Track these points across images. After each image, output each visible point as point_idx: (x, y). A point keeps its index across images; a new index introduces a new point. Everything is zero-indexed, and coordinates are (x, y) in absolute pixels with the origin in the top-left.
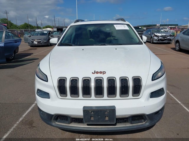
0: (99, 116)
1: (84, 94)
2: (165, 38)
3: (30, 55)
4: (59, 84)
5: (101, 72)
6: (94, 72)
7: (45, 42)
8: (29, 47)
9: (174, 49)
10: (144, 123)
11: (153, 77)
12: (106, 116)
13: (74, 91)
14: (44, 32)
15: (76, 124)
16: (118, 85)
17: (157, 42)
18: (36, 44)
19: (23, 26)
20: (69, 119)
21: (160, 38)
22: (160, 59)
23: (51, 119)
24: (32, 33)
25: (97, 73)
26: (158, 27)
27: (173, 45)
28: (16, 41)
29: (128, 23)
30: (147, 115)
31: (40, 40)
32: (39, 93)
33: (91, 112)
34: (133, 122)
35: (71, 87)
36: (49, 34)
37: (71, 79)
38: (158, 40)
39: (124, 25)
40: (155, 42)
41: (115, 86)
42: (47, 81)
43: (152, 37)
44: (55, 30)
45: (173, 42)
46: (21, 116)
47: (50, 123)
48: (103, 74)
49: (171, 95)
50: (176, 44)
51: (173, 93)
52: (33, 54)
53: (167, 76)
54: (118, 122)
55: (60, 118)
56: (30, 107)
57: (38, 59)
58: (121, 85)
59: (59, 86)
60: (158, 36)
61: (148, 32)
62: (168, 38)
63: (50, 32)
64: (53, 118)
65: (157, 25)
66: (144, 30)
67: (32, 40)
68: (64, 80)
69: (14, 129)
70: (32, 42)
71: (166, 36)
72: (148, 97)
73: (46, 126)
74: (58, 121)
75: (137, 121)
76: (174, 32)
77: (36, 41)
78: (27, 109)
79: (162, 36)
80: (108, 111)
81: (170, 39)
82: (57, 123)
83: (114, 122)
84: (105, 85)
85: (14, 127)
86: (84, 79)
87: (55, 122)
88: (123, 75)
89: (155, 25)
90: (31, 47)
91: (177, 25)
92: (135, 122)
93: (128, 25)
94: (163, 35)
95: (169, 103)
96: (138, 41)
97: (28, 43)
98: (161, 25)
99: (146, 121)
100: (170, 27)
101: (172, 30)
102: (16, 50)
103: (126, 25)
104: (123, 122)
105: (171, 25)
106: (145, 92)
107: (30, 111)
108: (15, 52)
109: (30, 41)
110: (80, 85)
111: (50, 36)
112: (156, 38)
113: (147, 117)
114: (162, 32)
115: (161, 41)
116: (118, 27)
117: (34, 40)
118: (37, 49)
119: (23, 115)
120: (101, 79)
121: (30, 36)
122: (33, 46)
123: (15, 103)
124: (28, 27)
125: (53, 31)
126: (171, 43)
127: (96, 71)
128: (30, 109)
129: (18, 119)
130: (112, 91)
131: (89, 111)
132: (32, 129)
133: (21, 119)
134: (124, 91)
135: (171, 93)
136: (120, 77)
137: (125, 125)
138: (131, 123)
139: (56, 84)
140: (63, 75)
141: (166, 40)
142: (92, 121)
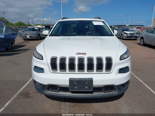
0: (81, 85)
1: (70, 69)
2: (133, 35)
3: (24, 47)
4: (51, 62)
5: (82, 54)
6: (77, 54)
7: (36, 36)
8: (23, 41)
9: (140, 44)
10: (114, 92)
11: (121, 58)
12: (86, 86)
13: (63, 67)
14: (35, 29)
15: (63, 92)
16: (95, 62)
17: (126, 38)
18: (29, 38)
19: (17, 24)
20: (58, 88)
21: (128, 35)
22: (126, 46)
23: (44, 89)
24: (26, 29)
25: (80, 54)
26: (127, 27)
27: (138, 41)
28: (13, 35)
29: (103, 20)
30: (116, 86)
31: (32, 35)
32: (35, 69)
33: (75, 82)
34: (105, 91)
35: (60, 64)
36: (39, 30)
37: (61, 58)
38: (127, 37)
39: (100, 22)
40: (125, 38)
41: (93, 63)
42: (43, 60)
43: (122, 34)
44: (44, 27)
45: (139, 39)
46: (19, 90)
47: (43, 92)
48: (84, 55)
49: (136, 76)
50: (141, 40)
51: (137, 75)
52: (26, 45)
53: (131, 58)
54: (95, 91)
55: (51, 88)
56: (26, 83)
57: (30, 49)
58: (97, 63)
59: (51, 63)
60: (127, 33)
61: (119, 31)
62: (135, 35)
63: (40, 28)
64: (46, 87)
65: (127, 25)
66: (116, 29)
67: (26, 35)
68: (55, 59)
69: (15, 98)
70: (25, 36)
71: (133, 33)
72: (117, 73)
73: (39, 97)
74: (49, 90)
75: (109, 91)
76: (140, 31)
77: (29, 35)
78: (24, 85)
79: (130, 34)
80: (87, 82)
81: (137, 36)
82: (49, 92)
83: (92, 90)
84: (86, 62)
85: (14, 97)
86: (70, 58)
87: (47, 91)
88: (99, 56)
89: (125, 26)
90: (24, 40)
91: (143, 26)
92: (107, 91)
93: (103, 22)
94: (131, 32)
95: (134, 82)
96: (111, 34)
97: (22, 37)
98: (129, 26)
99: (115, 91)
100: (137, 27)
101: (138, 30)
102: (13, 42)
103: (101, 22)
104: (98, 91)
105: (138, 26)
106: (115, 68)
107: (26, 86)
108: (12, 44)
109: (24, 36)
110: (67, 62)
111: (40, 32)
112: (125, 35)
113: (116, 87)
114: (130, 30)
115: (129, 38)
116: (95, 23)
117: (27, 35)
118: (30, 42)
119: (21, 89)
120: (83, 58)
121: (24, 32)
122: (26, 40)
123: (14, 80)
124: (21, 24)
125: (42, 28)
126: (137, 39)
127: (79, 53)
128: (26, 85)
129: (17, 92)
130: (90, 67)
131: (73, 81)
132: (28, 98)
133: (19, 92)
134: (100, 67)
135: (135, 75)
136: (97, 57)
137: (100, 93)
138: (105, 92)
139: (49, 61)
140: (54, 55)
141: (133, 37)
142: (76, 89)
